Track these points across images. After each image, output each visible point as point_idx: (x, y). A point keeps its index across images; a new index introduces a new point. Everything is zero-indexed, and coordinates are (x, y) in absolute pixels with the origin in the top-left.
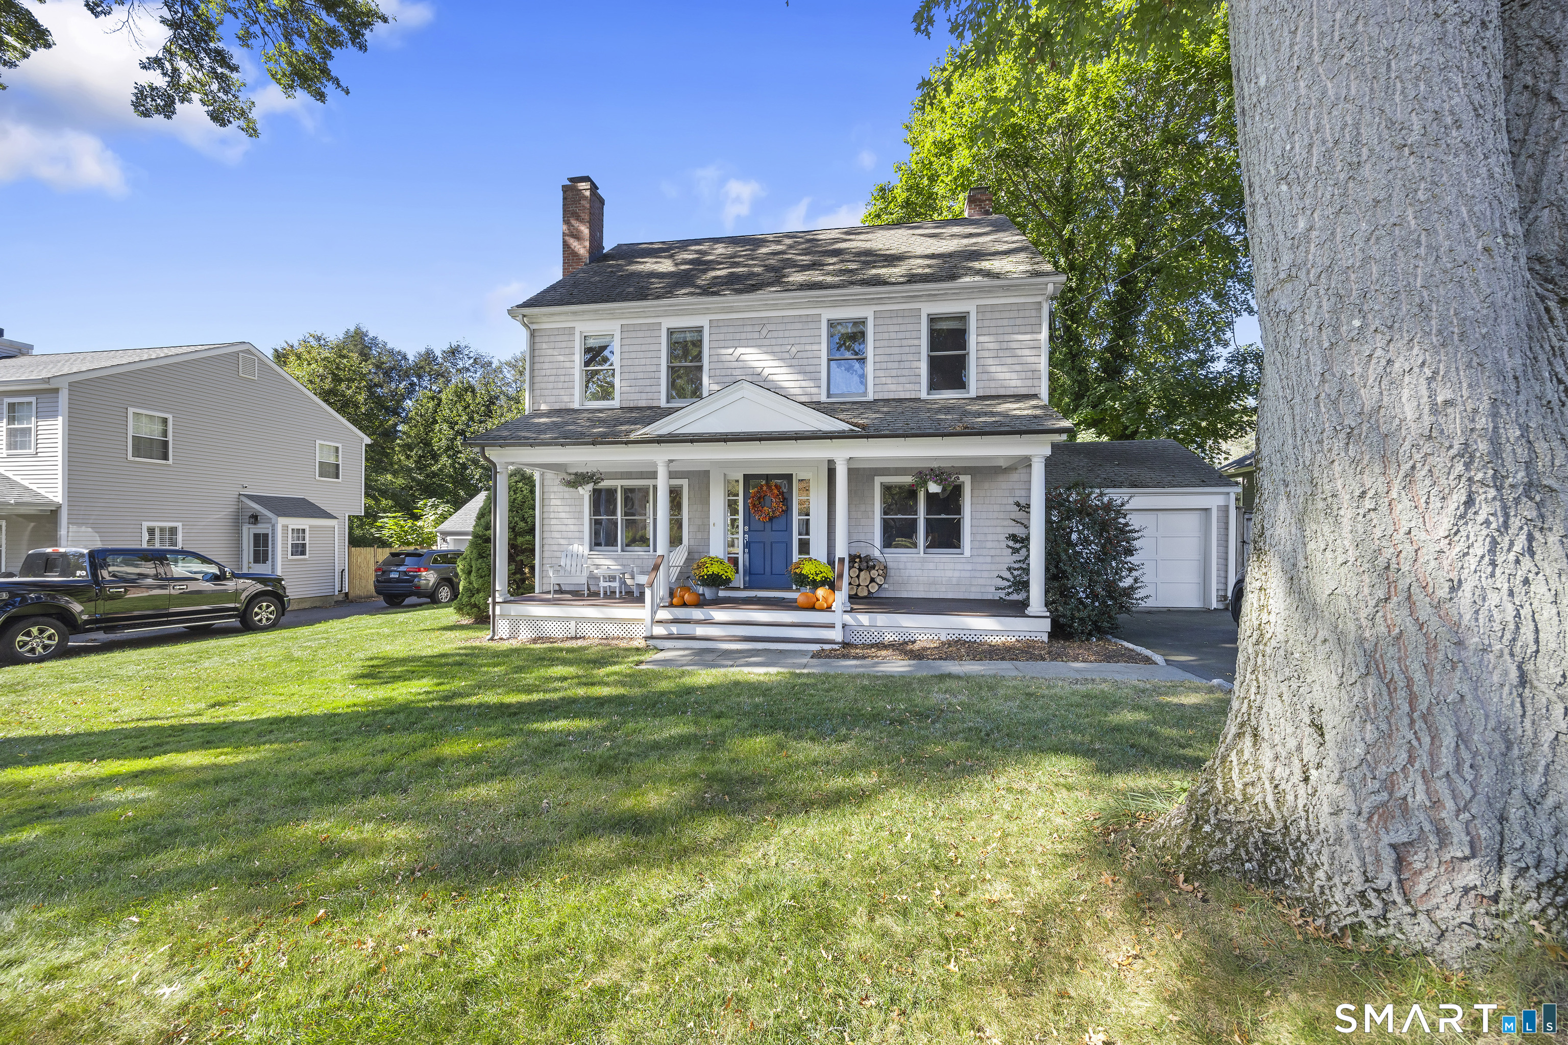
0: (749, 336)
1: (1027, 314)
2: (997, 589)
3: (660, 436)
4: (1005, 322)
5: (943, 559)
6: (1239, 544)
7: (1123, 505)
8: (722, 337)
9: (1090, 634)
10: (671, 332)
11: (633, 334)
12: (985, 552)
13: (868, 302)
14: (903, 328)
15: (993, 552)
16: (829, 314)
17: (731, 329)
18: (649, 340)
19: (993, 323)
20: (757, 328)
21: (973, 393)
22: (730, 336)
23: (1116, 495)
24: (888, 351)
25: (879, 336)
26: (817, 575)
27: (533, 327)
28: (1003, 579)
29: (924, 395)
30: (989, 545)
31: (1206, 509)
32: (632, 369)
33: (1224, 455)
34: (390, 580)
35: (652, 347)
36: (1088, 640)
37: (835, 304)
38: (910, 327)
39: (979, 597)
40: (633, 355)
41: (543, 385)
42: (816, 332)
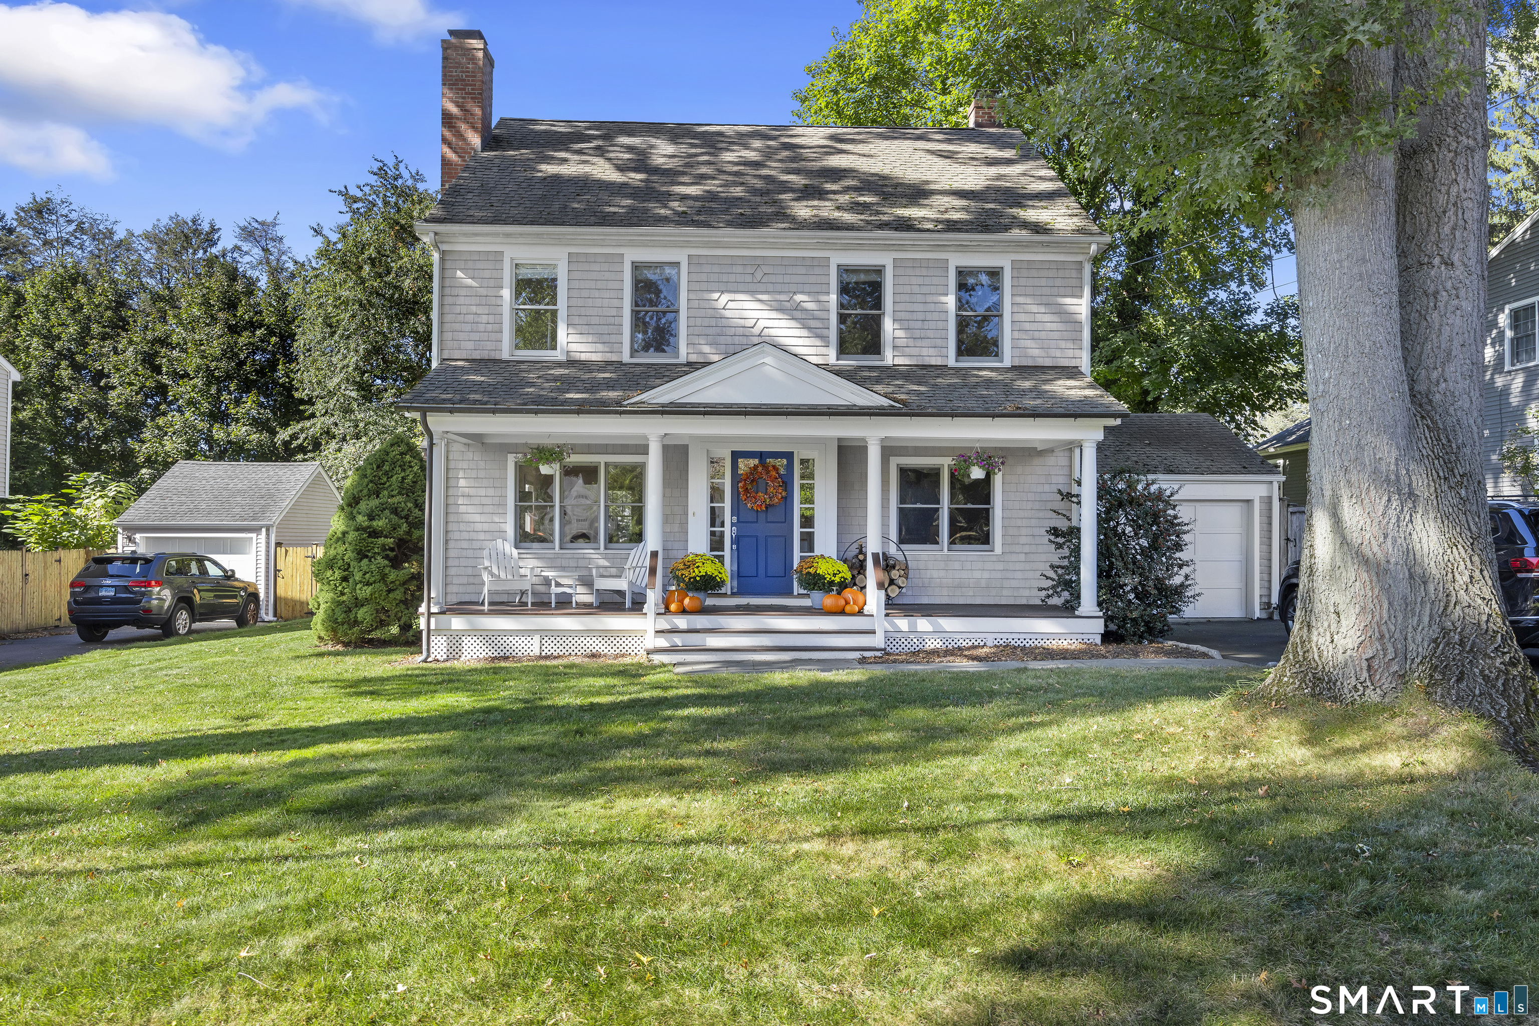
0: (740, 278)
1: (1067, 274)
2: (1041, 589)
3: (663, 405)
4: (1043, 282)
5: (970, 554)
6: (1283, 542)
7: (1172, 495)
8: (704, 277)
9: (1141, 637)
10: (636, 267)
11: (586, 267)
12: (1018, 549)
13: (887, 248)
14: (927, 281)
15: (1027, 549)
16: (839, 258)
17: (716, 269)
18: (607, 275)
19: (1030, 282)
20: (750, 270)
21: (1007, 363)
22: (714, 277)
23: (1164, 483)
24: (910, 307)
25: (900, 289)
26: (835, 575)
27: (444, 247)
28: (1047, 578)
29: (951, 362)
30: (1023, 540)
31: (1248, 501)
32: (583, 311)
33: (1262, 432)
34: (99, 601)
35: (611, 285)
36: (1141, 643)
37: (847, 248)
38: (935, 281)
39: (1011, 601)
40: (585, 293)
41: (457, 326)
42: (823, 279)
